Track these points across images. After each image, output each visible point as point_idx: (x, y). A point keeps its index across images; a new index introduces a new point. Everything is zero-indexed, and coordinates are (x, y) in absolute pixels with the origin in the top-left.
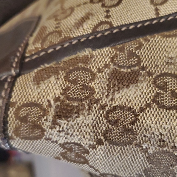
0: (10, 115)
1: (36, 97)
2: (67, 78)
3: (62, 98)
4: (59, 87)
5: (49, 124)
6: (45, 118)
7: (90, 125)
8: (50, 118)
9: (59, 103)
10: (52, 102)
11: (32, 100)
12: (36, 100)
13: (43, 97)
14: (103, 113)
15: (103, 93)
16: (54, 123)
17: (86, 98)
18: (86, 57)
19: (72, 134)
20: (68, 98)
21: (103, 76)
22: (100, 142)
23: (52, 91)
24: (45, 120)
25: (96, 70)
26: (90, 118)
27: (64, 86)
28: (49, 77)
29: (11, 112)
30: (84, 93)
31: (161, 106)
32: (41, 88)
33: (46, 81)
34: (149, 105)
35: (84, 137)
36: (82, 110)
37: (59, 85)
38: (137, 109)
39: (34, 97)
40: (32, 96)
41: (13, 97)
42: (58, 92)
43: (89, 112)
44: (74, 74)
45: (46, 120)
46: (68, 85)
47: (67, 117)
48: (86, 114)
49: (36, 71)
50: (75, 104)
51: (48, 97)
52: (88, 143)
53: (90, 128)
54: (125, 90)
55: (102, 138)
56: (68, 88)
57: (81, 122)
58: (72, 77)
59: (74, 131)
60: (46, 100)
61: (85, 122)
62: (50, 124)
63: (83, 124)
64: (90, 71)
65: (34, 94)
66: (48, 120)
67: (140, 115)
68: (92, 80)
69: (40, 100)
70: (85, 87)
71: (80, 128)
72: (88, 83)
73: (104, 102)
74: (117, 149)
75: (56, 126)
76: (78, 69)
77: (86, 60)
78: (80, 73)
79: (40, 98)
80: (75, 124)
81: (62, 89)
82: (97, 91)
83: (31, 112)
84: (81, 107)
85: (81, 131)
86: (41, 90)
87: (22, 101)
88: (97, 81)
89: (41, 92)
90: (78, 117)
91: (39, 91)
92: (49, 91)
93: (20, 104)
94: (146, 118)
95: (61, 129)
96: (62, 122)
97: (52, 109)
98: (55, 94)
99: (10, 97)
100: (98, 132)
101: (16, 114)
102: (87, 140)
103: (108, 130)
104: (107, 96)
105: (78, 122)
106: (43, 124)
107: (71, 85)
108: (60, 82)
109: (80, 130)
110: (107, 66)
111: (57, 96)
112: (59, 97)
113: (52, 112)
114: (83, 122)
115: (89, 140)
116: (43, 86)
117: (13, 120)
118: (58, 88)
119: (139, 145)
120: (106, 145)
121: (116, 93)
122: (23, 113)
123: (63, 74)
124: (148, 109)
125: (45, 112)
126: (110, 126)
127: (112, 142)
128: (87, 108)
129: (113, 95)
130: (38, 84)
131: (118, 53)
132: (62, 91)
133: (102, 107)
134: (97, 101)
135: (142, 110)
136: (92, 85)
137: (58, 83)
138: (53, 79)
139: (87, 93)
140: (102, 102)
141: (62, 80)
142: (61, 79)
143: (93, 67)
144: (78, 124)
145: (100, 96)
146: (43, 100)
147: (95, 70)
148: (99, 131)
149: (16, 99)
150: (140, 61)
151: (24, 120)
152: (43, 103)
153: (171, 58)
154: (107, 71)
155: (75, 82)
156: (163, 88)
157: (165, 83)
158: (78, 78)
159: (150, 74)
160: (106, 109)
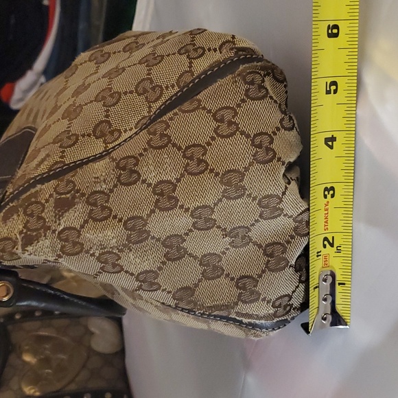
1: (6, 233)
2: (25, 213)
3: (24, 230)
4: (21, 222)
6: (16, 247)
7: (49, 246)
8: (20, 248)
9: (23, 235)
10: (18, 236)
11: (4, 236)
12: (7, 235)
13: (11, 232)
14: (55, 235)
15: (52, 221)
16: (24, 250)
17: (40, 229)
18: (37, 192)
19: (39, 255)
20: (29, 230)
21: (50, 205)
22: (60, 256)
23: (16, 226)
26: (48, 242)
27: (24, 220)
28: (13, 216)
31: (95, 220)
33: (10, 219)
34: (86, 222)
35: (48, 255)
36: (40, 237)
38: (78, 227)
39: (4, 234)
42: (21, 227)
43: (46, 237)
44: (30, 209)
45: (17, 249)
46: (27, 219)
47: (31, 245)
48: (44, 239)
49: (4, 211)
50: (34, 234)
51: (15, 231)
52: (52, 258)
53: (49, 248)
54: (67, 214)
55: (60, 253)
56: (28, 221)
57: (42, 245)
58: (29, 211)
59: (39, 252)
60: (14, 234)
61: (45, 245)
62: (21, 251)
63: (44, 247)
64: (40, 203)
65: (4, 231)
67: (81, 231)
68: (43, 211)
69: (9, 235)
70: (39, 218)
72: (41, 214)
75: (25, 252)
76: (32, 204)
77: (36, 194)
78: (33, 207)
79: (9, 233)
80: (38, 248)
81: (23, 223)
82: (47, 220)
83: (6, 245)
84: (39, 235)
88: (46, 211)
89: (9, 228)
90: (38, 242)
91: (7, 227)
92: (14, 227)
94: (86, 232)
95: (29, 253)
96: (30, 248)
97: (20, 241)
98: (19, 228)
103: (63, 247)
104: (56, 222)
105: (40, 245)
106: (16, 251)
107: (29, 219)
108: (21, 218)
109: (43, 251)
110: (51, 196)
112: (22, 230)
113: (20, 243)
116: (9, 224)
119: (87, 252)
121: (61, 218)
123: (21, 211)
124: (86, 225)
125: (15, 243)
126: (63, 243)
127: (68, 254)
128: (43, 234)
129: (60, 220)
130: (5, 222)
131: (59, 183)
132: (23, 225)
133: (54, 231)
134: (49, 228)
135: (82, 227)
136: (43, 214)
138: (15, 217)
139: (41, 223)
140: (53, 228)
141: (22, 215)
143: (42, 199)
144: (40, 247)
145: (50, 223)
146: (12, 234)
147: (43, 201)
148: (57, 249)
150: (75, 186)
152: (12, 236)
153: (98, 178)
154: (52, 200)
155: (31, 215)
156: (95, 204)
157: (96, 199)
158: (33, 211)
159: (83, 195)
160: (57, 232)
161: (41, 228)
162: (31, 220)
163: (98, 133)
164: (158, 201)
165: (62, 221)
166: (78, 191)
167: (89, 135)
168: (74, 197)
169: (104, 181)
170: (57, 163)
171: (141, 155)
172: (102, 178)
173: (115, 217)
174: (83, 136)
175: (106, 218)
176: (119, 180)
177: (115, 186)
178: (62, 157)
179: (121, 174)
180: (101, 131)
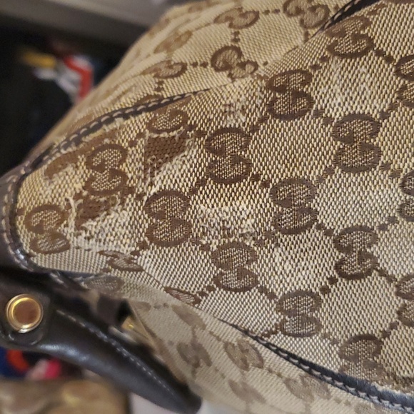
0: (20, 227)
1: (49, 196)
2: (89, 164)
3: (85, 193)
4: (80, 179)
5: (71, 230)
6: (65, 222)
7: (127, 224)
8: (72, 222)
9: (81, 201)
10: (72, 201)
11: (44, 202)
12: (50, 200)
13: (59, 195)
14: (142, 204)
15: (139, 178)
16: (79, 227)
18: (114, 130)
19: (105, 240)
20: (92, 192)
21: (137, 150)
22: (143, 246)
23: (70, 185)
24: (65, 226)
25: (127, 144)
26: (126, 215)
27: (86, 176)
28: (65, 166)
29: (20, 222)
30: (114, 182)
31: (218, 180)
32: (55, 183)
33: (61, 173)
34: (201, 183)
35: (121, 242)
36: (113, 205)
37: (80, 176)
38: (186, 191)
39: (46, 197)
40: (44, 197)
41: (20, 201)
42: (79, 186)
43: (124, 206)
44: (98, 157)
45: (67, 226)
46: (91, 175)
47: (93, 218)
48: (119, 210)
50: (103, 199)
51: (66, 194)
52: (129, 249)
53: (127, 228)
54: (168, 165)
55: (146, 239)
56: (92, 179)
57: (114, 221)
58: (96, 161)
59: (107, 235)
60: (63, 199)
61: (119, 220)
62: (73, 230)
63: (118, 224)
64: (119, 147)
65: (47, 193)
66: (70, 224)
67: (190, 198)
68: (122, 161)
69: (55, 200)
70: (115, 173)
71: (113, 230)
72: (118, 166)
73: (141, 190)
74: (169, 251)
75: (81, 231)
77: (112, 135)
78: (106, 154)
79: (55, 197)
80: (106, 226)
81: (84, 180)
82: (130, 176)
83: (45, 217)
84: (111, 202)
85: (116, 234)
86: (56, 186)
87: (32, 204)
88: (129, 160)
89: (55, 188)
90: (108, 214)
91: (53, 187)
92: (66, 186)
93: (29, 209)
94: (199, 202)
95: (88, 235)
96: (90, 224)
97: (74, 210)
98: (75, 189)
99: (16, 201)
100: (139, 231)
101: (27, 223)
102: (127, 246)
103: (152, 228)
104: (145, 179)
105: (110, 221)
106: (63, 231)
107: (96, 174)
108: (80, 171)
109: (114, 233)
110: (141, 135)
111: (78, 192)
112: (81, 192)
113: (73, 214)
114: (116, 221)
115: (129, 246)
116: (57, 180)
117: (25, 232)
118: (78, 180)
119: (196, 241)
120: (153, 248)
121: (156, 172)
122: (35, 221)
123: (83, 159)
124: (201, 188)
125: (64, 215)
126: (154, 220)
127: (161, 243)
128: (119, 201)
129: (152, 176)
130: (51, 178)
131: (157, 115)
132: (84, 183)
133: (140, 197)
134: (131, 190)
135: (193, 191)
136: (123, 167)
137: (78, 173)
138: (70, 169)
139: (117, 181)
140: (138, 191)
141: (83, 168)
142: (81, 167)
143: (123, 141)
144: (110, 225)
145: (134, 182)
146: (60, 199)
147: (124, 145)
148: (141, 230)
149: (24, 204)
150: (186, 118)
151: (39, 229)
152: (60, 203)
153: (230, 105)
154: (142, 142)
155: (100, 168)
156: (221, 152)
157: (223, 143)
158: (104, 161)
159: (201, 134)
160: (145, 198)
161: (116, 190)
162: (99, 176)
163: (220, 63)
164: (341, 152)
165: (157, 178)
166: (191, 127)
167: (204, 65)
168: (183, 137)
169: (243, 111)
170: (149, 97)
171: (315, 67)
172: (239, 106)
173: (256, 178)
174: (195, 65)
175: (238, 179)
176: (271, 110)
177: (263, 120)
178: (158, 89)
179: (275, 99)
180: (225, 61)
